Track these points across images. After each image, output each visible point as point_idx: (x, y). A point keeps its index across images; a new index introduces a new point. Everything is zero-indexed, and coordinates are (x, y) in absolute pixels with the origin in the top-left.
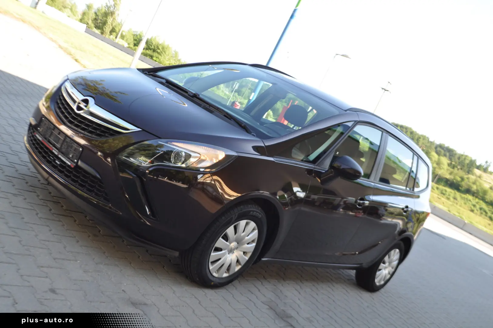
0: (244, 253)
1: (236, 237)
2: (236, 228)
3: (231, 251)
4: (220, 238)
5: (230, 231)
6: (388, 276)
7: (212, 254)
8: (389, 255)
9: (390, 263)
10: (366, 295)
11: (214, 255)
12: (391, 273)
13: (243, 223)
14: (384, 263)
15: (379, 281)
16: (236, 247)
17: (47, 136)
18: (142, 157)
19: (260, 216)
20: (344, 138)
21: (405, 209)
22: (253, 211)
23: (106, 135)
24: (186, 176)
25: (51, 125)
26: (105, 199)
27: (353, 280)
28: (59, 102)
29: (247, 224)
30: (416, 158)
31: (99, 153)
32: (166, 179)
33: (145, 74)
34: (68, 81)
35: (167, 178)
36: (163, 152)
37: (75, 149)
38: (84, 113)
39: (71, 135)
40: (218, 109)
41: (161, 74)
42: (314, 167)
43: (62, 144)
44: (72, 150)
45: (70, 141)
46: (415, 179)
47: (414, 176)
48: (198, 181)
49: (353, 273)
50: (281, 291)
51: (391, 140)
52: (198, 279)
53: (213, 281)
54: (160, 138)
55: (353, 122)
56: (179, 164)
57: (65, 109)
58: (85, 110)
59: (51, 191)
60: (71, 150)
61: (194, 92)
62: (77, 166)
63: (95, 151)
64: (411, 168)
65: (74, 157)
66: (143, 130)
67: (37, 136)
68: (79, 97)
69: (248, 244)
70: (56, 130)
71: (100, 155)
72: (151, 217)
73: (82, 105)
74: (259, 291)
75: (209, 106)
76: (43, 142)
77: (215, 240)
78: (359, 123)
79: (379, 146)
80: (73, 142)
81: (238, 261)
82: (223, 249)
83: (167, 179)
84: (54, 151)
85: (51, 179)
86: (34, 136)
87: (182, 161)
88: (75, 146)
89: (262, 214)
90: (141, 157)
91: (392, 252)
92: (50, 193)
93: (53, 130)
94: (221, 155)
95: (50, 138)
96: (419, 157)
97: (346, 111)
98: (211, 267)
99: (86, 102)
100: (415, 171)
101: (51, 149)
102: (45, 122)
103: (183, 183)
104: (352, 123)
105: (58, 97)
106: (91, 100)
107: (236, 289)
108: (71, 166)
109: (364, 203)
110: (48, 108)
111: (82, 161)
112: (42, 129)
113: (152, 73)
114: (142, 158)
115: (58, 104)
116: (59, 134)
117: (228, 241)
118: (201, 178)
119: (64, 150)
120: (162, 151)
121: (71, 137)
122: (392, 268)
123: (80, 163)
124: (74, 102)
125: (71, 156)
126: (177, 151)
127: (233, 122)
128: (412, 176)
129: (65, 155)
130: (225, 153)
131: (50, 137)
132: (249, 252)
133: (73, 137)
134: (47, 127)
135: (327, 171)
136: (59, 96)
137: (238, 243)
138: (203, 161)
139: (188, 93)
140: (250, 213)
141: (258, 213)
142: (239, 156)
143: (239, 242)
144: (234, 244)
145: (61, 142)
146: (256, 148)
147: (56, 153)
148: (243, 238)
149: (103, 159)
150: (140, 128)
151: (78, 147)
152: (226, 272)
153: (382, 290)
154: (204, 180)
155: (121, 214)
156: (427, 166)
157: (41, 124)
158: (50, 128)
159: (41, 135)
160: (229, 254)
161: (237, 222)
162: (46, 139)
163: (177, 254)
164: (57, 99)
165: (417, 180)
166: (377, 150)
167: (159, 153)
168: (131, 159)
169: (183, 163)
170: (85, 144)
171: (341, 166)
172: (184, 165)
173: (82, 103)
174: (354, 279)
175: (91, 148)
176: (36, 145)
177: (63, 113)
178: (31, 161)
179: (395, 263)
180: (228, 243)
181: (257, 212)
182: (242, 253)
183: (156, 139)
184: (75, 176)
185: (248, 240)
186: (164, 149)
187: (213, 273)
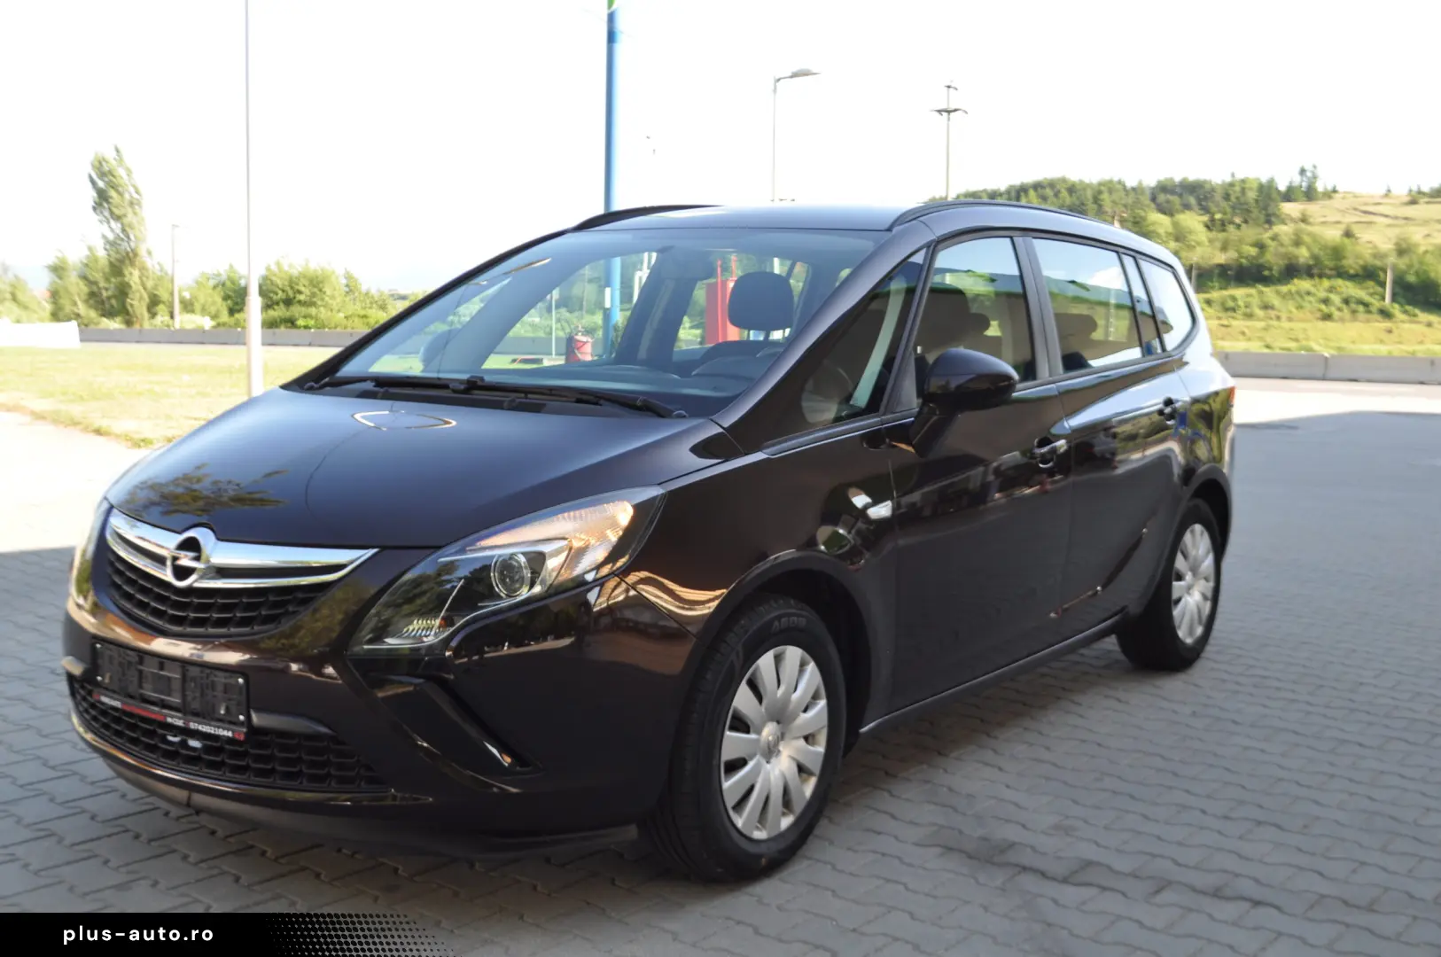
0: (806, 738)
1: (766, 709)
2: (754, 686)
3: (770, 752)
4: (728, 733)
5: (743, 699)
6: (1207, 607)
7: (726, 785)
8: (1183, 553)
9: (1194, 570)
10: (1173, 685)
11: (731, 785)
12: (1209, 594)
13: (766, 662)
14: (1180, 577)
15: (1191, 631)
16: (779, 734)
17: (132, 689)
18: (415, 622)
19: (802, 622)
20: (922, 300)
21: (1168, 410)
22: (779, 618)
23: (291, 609)
24: (557, 615)
25: (128, 655)
26: (371, 781)
27: (1117, 661)
28: (118, 580)
29: (778, 659)
30: (1128, 261)
31: (294, 667)
32: (506, 648)
33: (311, 390)
34: (115, 511)
35: (507, 644)
36: (463, 581)
37: (227, 688)
38: (202, 577)
39: (192, 655)
40: (552, 392)
41: (350, 369)
42: (881, 421)
43: (184, 690)
44: (219, 692)
45: (202, 672)
46: (1153, 317)
47: (1148, 310)
48: (595, 610)
49: (1111, 643)
50: (950, 789)
51: (1042, 247)
52: (719, 870)
53: (760, 856)
54: (439, 547)
55: (924, 251)
56: (524, 593)
57: (144, 590)
58: (200, 569)
59: (212, 827)
60: (215, 696)
61: (465, 377)
62: (253, 731)
63: (280, 665)
64: (1130, 293)
65: (234, 709)
66: (383, 548)
67: (105, 699)
68: (165, 542)
69: (805, 711)
70: (147, 658)
71: (300, 670)
72: (518, 768)
73: (186, 560)
74: (893, 817)
75: (523, 395)
76: (128, 709)
77: (716, 743)
78: (940, 247)
79: (1021, 277)
80: (208, 671)
81: (801, 769)
82: (747, 758)
83: (509, 647)
84: (169, 720)
85: (199, 799)
86: (98, 705)
87: (528, 581)
88: (221, 678)
89: (804, 613)
90: (411, 623)
91: (1188, 537)
92: (213, 833)
93: (141, 662)
94: (621, 512)
95: (142, 691)
96: (1136, 254)
97: (889, 230)
98: (739, 822)
99: (191, 545)
100: (1143, 296)
101: (159, 718)
102: (108, 652)
103: (558, 637)
104: (923, 252)
105: (109, 570)
106: (204, 536)
107: (831, 843)
108: (237, 737)
109: (1054, 450)
110: (96, 610)
111: (258, 710)
112: (108, 675)
113: (327, 380)
114: (417, 625)
115: (118, 587)
116: (162, 667)
117: (751, 730)
118: (599, 597)
119: (195, 705)
120: (461, 579)
121: (195, 658)
122: (1207, 579)
123: (255, 718)
124: (160, 560)
125: (222, 712)
126: (501, 559)
127: (608, 408)
128: (1143, 313)
129: (207, 715)
130: (629, 501)
131: (141, 687)
132: (819, 731)
133: (201, 656)
134: (121, 664)
135: (920, 413)
136: (112, 564)
137: (778, 722)
138: (582, 552)
139: (451, 386)
140: (774, 627)
141: (794, 615)
142: (671, 492)
143: (781, 716)
144: (769, 731)
145: (176, 685)
146: (701, 450)
147: (180, 723)
148: (786, 699)
149: (314, 677)
150: (373, 547)
151: (231, 677)
152: (784, 814)
153: (1210, 649)
154: (608, 600)
155: (431, 799)
156: (1169, 269)
157: (100, 661)
158: (130, 663)
159: (114, 692)
160: (768, 762)
161: (749, 669)
162: (131, 697)
163: (632, 832)
164: (110, 576)
165: (1160, 317)
166: (1019, 290)
167: (454, 587)
168: (389, 640)
169: (532, 585)
170: (244, 661)
171: (948, 383)
172: (537, 589)
173: (182, 553)
174: (1122, 657)
175: (263, 663)
176: (113, 725)
177: (143, 606)
178: (115, 770)
179: (1208, 563)
180: (753, 736)
181: (789, 615)
182: (802, 742)
183: (432, 553)
184: (258, 759)
185: (802, 697)
186: (463, 572)
187: (752, 833)
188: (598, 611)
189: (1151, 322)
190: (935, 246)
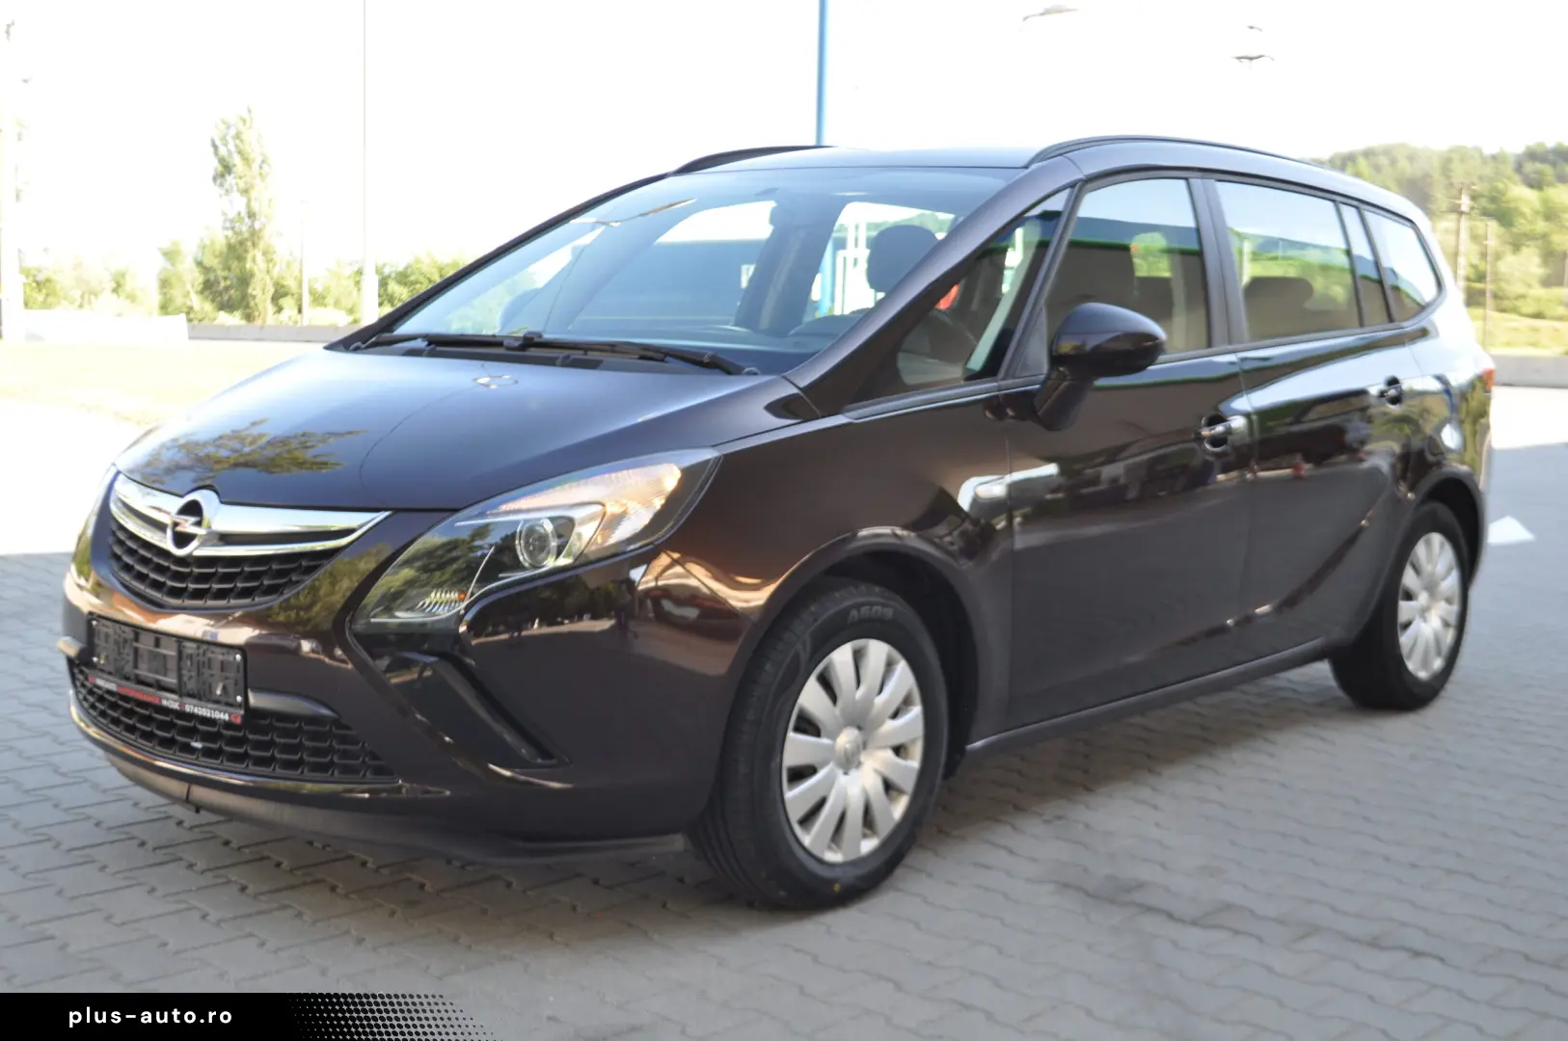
1: (843, 711)
2: (826, 682)
3: (849, 762)
4: (791, 735)
5: (811, 697)
6: (1449, 637)
7: (790, 794)
8: (1414, 567)
9: (1431, 588)
10: (1397, 729)
11: (796, 796)
12: (1453, 620)
13: (841, 657)
14: (1409, 596)
15: (1425, 663)
16: (860, 741)
17: (128, 669)
18: (433, 595)
19: (889, 613)
20: (1057, 254)
21: (1392, 392)
22: (858, 606)
23: (294, 578)
24: (592, 592)
25: (124, 632)
26: (379, 771)
28: (118, 550)
29: (858, 656)
30: (1350, 214)
31: (306, 646)
32: (536, 626)
33: (357, 350)
34: (121, 477)
35: (537, 621)
36: (493, 548)
37: (223, 666)
38: (203, 544)
39: (205, 633)
40: (612, 348)
41: (407, 328)
42: (999, 386)
43: (180, 669)
44: (216, 670)
45: (198, 648)
46: (1380, 282)
47: (1374, 275)
48: (641, 588)
49: (1322, 671)
50: (1087, 826)
51: (1229, 194)
52: (782, 893)
53: (831, 882)
54: (456, 510)
55: (1068, 191)
56: (551, 563)
57: (145, 561)
58: (202, 535)
59: (226, 836)
60: (212, 675)
61: (521, 335)
62: (252, 714)
63: (294, 645)
64: (1348, 252)
65: (231, 689)
66: (396, 511)
67: (100, 682)
68: (164, 507)
69: (895, 715)
70: (144, 637)
71: (313, 651)
72: (539, 761)
73: (188, 525)
74: (1011, 852)
75: (582, 352)
76: (124, 692)
77: (777, 745)
78: (1089, 186)
79: (1198, 230)
80: (205, 647)
81: (889, 787)
82: (816, 765)
83: (540, 625)
84: (165, 703)
85: (200, 793)
86: (95, 690)
87: (554, 551)
88: (218, 656)
89: (891, 603)
90: (428, 594)
91: (1420, 549)
92: (227, 843)
93: (137, 639)
94: (667, 475)
95: (138, 672)
96: (1360, 204)
97: (1026, 167)
98: (807, 840)
99: (193, 509)
100: (1368, 255)
101: (156, 701)
102: (105, 630)
103: (595, 617)
104: (1064, 195)
105: (111, 540)
106: (206, 499)
107: (930, 875)
108: (233, 720)
109: (1229, 431)
110: (98, 589)
111: (258, 689)
112: (103, 656)
113: (374, 339)
114: (435, 596)
115: (118, 558)
116: (157, 644)
117: (822, 734)
118: (643, 576)
119: (191, 685)
120: (491, 546)
121: (208, 638)
122: (1449, 601)
123: (254, 700)
124: (160, 527)
125: (219, 692)
126: (527, 525)
127: (673, 363)
128: (1366, 278)
129: (202, 695)
130: (677, 464)
131: (136, 666)
132: (914, 741)
134: (117, 643)
135: (1048, 377)
136: (114, 533)
137: (860, 728)
138: (618, 519)
139: (505, 343)
140: (850, 618)
141: (878, 604)
142: (727, 456)
143: (862, 721)
144: (846, 739)
145: (172, 665)
146: (779, 408)
147: (175, 706)
148: (868, 701)
149: (327, 660)
150: (386, 510)
151: (228, 653)
152: (865, 836)
153: (1451, 688)
154: (656, 579)
155: (448, 793)
156: (1409, 224)
157: (96, 641)
158: (125, 641)
159: (110, 673)
160: (846, 773)
161: (816, 666)
162: (127, 679)
163: (678, 842)
164: (111, 547)
165: (1388, 282)
166: (1194, 247)
167: (483, 556)
168: (398, 614)
169: (559, 554)
170: (253, 637)
171: (1084, 345)
172: (564, 561)
175: (275, 641)
176: (110, 712)
177: (141, 577)
178: (120, 770)
179: (1451, 582)
180: (824, 741)
181: (872, 604)
182: (890, 754)
183: (444, 519)
184: (258, 745)
185: (887, 702)
186: (495, 538)
187: (823, 852)
188: (642, 591)
189: (1375, 287)
190: (1080, 189)
